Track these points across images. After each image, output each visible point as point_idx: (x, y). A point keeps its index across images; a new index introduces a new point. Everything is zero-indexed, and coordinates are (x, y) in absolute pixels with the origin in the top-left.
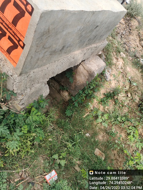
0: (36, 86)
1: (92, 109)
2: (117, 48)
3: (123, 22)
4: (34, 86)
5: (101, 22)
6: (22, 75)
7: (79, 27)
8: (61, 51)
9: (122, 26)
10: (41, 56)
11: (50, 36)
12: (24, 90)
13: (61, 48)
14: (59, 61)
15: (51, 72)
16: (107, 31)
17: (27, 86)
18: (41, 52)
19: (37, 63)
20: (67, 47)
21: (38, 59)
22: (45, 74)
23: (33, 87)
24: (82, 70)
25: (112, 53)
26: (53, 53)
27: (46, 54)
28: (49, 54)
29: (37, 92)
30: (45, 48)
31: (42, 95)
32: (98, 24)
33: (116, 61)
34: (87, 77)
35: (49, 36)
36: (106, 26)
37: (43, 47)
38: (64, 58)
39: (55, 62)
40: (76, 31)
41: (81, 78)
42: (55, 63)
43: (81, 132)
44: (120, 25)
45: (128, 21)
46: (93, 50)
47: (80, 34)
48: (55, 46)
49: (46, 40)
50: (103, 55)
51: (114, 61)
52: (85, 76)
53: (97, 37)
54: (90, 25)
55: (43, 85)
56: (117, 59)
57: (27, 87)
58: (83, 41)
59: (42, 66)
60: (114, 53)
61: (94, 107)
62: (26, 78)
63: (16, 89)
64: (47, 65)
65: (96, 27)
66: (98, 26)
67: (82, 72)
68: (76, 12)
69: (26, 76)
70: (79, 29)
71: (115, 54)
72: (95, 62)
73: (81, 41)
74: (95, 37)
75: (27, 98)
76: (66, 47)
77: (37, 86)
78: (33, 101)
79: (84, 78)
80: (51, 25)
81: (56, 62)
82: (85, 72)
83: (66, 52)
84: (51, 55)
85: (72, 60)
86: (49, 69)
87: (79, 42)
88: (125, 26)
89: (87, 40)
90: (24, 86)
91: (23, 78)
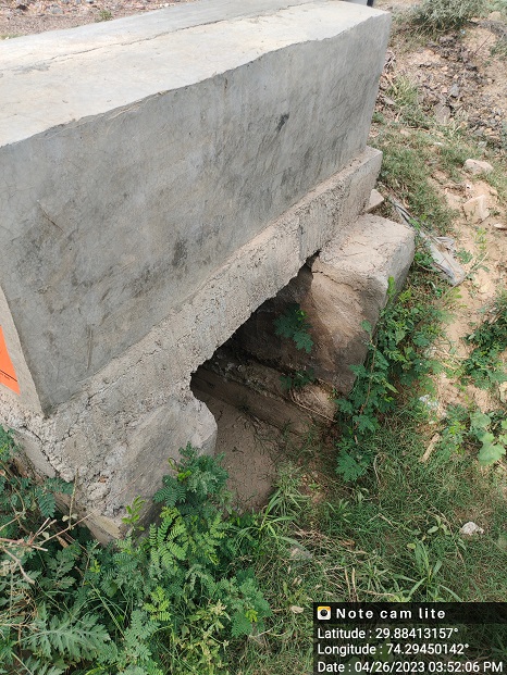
0: (144, 425)
1: (444, 414)
2: (441, 153)
3: (436, 59)
4: (135, 428)
5: (293, 97)
6: (60, 409)
7: (196, 156)
8: (175, 264)
9: (436, 73)
10: (94, 316)
11: (76, 235)
12: (101, 457)
13: (170, 256)
14: (196, 301)
15: (183, 351)
16: (348, 117)
17: (105, 438)
18: (83, 304)
19: (91, 346)
20: (200, 241)
21: (89, 332)
22: (160, 366)
23: (135, 433)
24: (327, 289)
25: (430, 180)
26: (145, 284)
27: (114, 298)
28: (127, 293)
29: (159, 442)
30: (89, 284)
31: (189, 445)
32: (284, 109)
33: (458, 198)
34: (357, 306)
35: (70, 238)
36: (330, 102)
37: (75, 284)
38: (212, 283)
39: (178, 309)
40: (194, 173)
41: (341, 320)
42: (181, 314)
43: (434, 529)
44: (428, 72)
45: (452, 46)
46: (330, 205)
47: (222, 174)
48: (133, 258)
49: (69, 256)
50: (397, 202)
51: (453, 201)
52: (350, 307)
53: (315, 154)
54: (245, 126)
55: (176, 409)
56: (461, 190)
57: (110, 442)
58: (257, 193)
59: (125, 347)
60: (438, 175)
61: (447, 406)
62: (85, 413)
63: (61, 466)
64: (152, 335)
65: (282, 123)
66: (287, 116)
67: (332, 298)
68: (135, 110)
69: (77, 407)
70: (200, 162)
71: (442, 176)
72: (366, 239)
73: (248, 196)
74: (307, 155)
75: (125, 481)
76: (192, 241)
77: (150, 421)
78: (161, 484)
79: (349, 314)
80: (44, 195)
81: (184, 308)
82: (342, 292)
83: (209, 259)
84: (137, 294)
85: (256, 274)
86: (165, 344)
87: (238, 202)
88: (446, 68)
89: (278, 181)
90: (90, 444)
91: (67, 418)
